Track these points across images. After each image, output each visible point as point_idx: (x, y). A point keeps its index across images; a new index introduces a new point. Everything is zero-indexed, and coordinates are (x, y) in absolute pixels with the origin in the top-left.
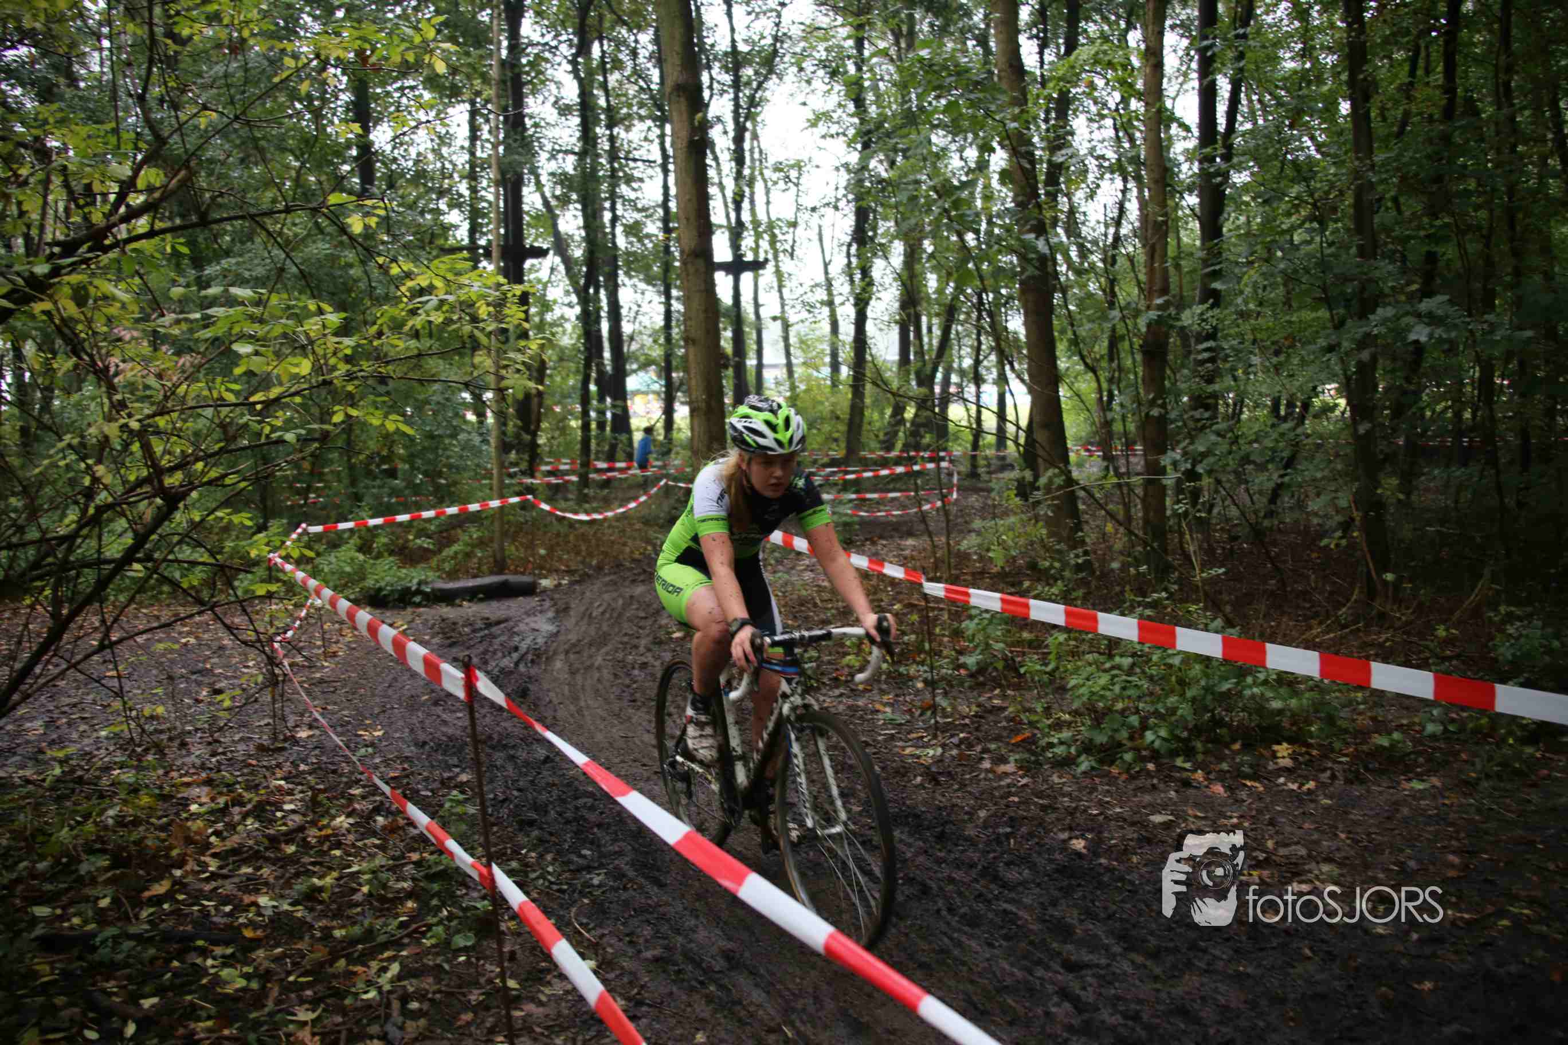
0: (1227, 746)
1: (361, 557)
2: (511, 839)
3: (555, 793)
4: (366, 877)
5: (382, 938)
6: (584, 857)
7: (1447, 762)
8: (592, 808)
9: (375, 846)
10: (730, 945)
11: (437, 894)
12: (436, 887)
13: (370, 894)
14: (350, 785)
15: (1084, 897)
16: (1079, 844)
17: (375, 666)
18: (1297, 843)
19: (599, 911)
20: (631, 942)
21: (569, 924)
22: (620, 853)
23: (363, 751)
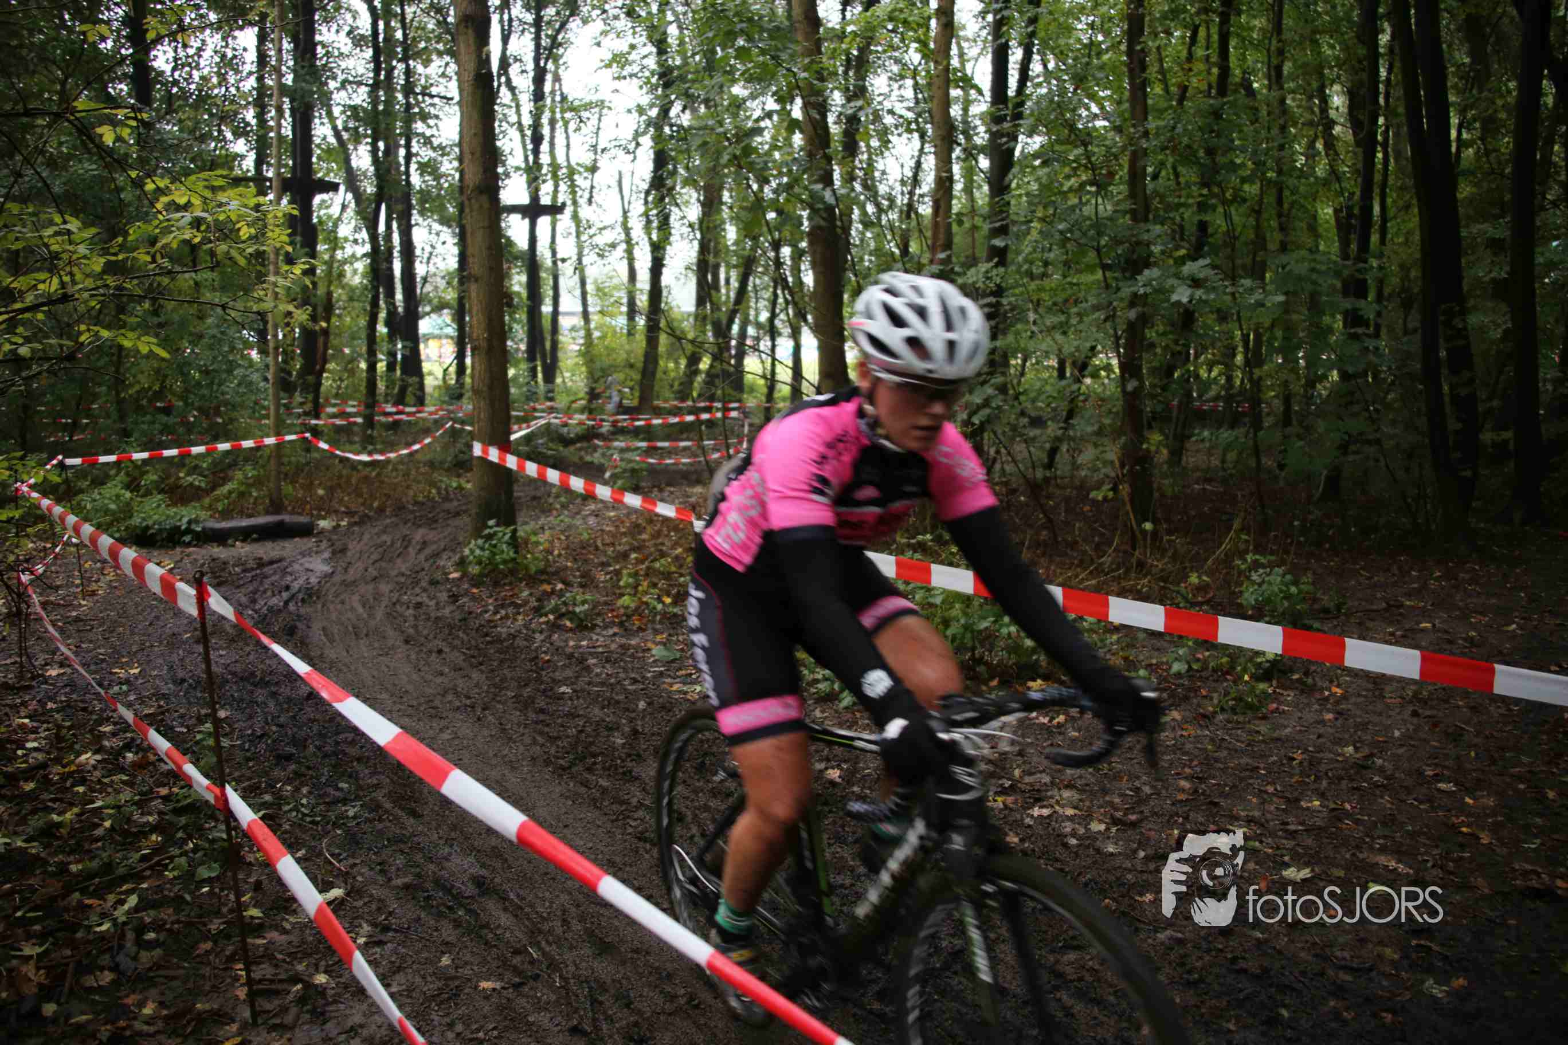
0: (986, 683)
1: (128, 495)
2: (267, 773)
3: (316, 728)
4: (111, 811)
5: (121, 871)
6: (342, 790)
7: (1186, 698)
8: (353, 743)
9: (123, 782)
10: (483, 872)
11: (184, 828)
12: (183, 820)
13: (112, 828)
14: (100, 722)
15: (834, 823)
16: (834, 774)
17: (137, 605)
18: (1041, 772)
19: (353, 841)
20: (381, 871)
21: (320, 854)
22: (377, 786)
23: (116, 689)
